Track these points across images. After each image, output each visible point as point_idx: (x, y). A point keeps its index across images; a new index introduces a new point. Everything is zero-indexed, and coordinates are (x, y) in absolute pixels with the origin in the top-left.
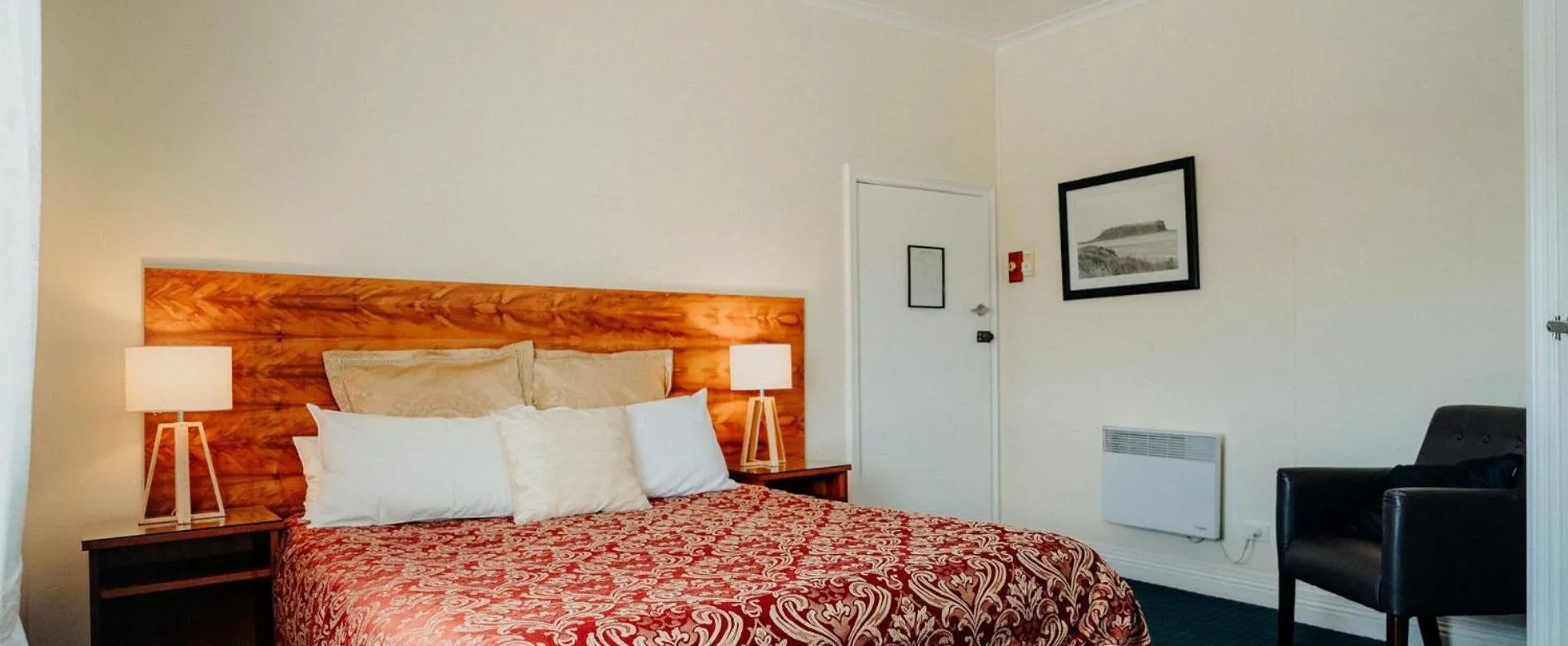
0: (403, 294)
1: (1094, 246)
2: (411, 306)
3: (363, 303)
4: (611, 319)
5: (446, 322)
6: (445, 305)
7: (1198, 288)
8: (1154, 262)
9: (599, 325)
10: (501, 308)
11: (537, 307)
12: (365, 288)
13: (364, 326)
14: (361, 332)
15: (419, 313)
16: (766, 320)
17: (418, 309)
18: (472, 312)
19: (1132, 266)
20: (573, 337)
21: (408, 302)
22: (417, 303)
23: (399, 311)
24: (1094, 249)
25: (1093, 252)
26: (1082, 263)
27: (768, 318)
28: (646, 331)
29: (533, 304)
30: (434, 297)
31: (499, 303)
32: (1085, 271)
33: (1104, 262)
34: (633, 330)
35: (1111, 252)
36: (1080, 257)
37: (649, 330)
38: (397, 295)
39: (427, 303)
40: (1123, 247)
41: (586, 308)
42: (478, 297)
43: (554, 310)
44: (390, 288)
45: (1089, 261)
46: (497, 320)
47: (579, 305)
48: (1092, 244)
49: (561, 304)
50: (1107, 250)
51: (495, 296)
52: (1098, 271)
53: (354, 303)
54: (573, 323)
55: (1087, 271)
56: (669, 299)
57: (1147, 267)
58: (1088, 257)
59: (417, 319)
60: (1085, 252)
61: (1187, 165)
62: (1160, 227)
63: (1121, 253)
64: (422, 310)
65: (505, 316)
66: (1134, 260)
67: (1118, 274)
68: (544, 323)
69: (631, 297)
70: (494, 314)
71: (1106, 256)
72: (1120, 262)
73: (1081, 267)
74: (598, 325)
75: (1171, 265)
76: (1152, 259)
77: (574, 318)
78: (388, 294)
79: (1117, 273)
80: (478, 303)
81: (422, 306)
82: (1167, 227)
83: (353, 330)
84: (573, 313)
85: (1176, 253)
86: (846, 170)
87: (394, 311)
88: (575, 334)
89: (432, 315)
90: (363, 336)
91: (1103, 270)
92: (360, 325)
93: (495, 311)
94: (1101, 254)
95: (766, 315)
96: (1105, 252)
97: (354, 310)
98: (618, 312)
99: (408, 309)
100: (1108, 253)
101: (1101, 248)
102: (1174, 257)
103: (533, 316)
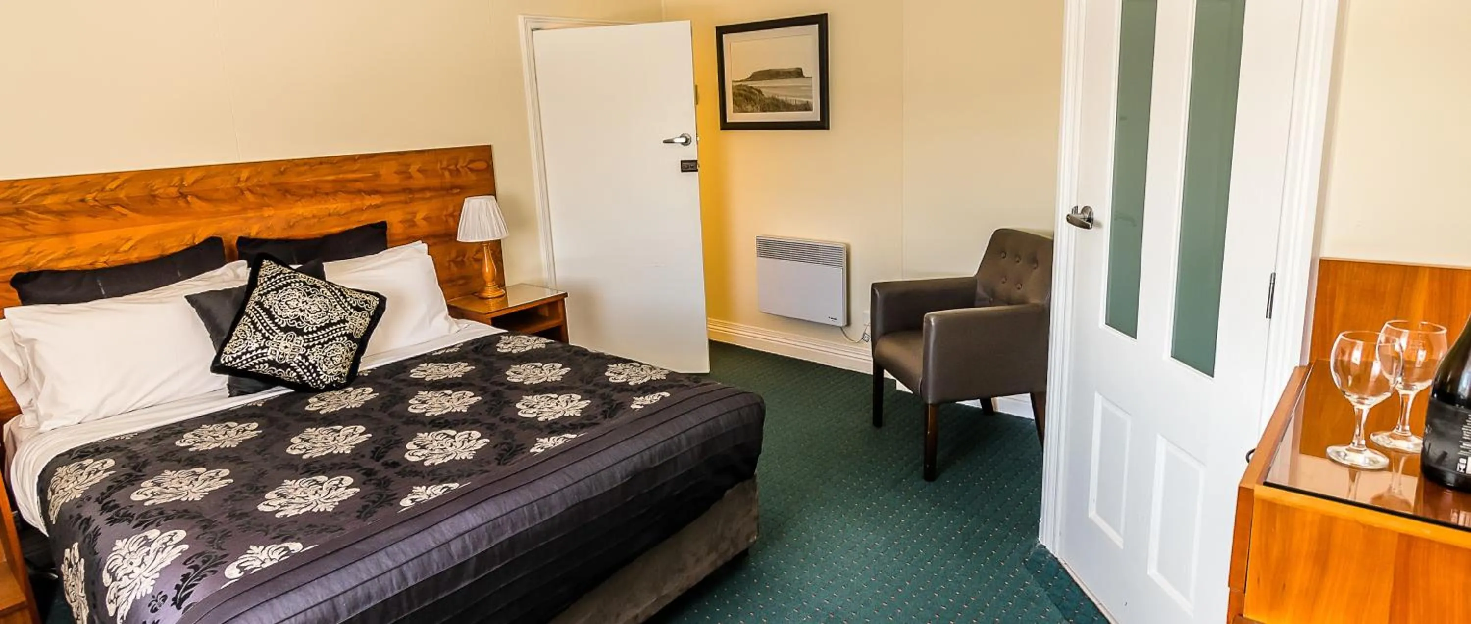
0: (70, 190)
1: (745, 86)
2: (83, 200)
3: (25, 204)
4: (303, 187)
5: (125, 211)
6: (122, 195)
7: (828, 128)
8: (793, 103)
9: (293, 194)
10: (184, 190)
11: (225, 184)
12: (25, 189)
13: (30, 227)
14: (29, 234)
15: (93, 206)
16: (457, 169)
17: (92, 203)
18: (153, 198)
19: (777, 105)
20: (265, 208)
21: (79, 197)
22: (89, 197)
23: (69, 207)
24: (745, 88)
25: (745, 90)
26: (735, 98)
27: (458, 167)
28: (340, 193)
29: (217, 182)
30: (108, 188)
31: (181, 186)
32: (739, 108)
33: (754, 100)
34: (327, 194)
35: (760, 92)
36: (734, 94)
37: (341, 191)
38: (63, 192)
39: (100, 196)
40: (768, 88)
41: (277, 180)
42: (158, 185)
43: (242, 185)
44: (54, 185)
45: (741, 98)
46: (181, 202)
47: (267, 177)
48: (743, 84)
49: (247, 179)
50: (756, 90)
51: (176, 180)
52: (749, 107)
53: (15, 206)
54: (264, 195)
55: (740, 106)
56: (359, 161)
57: (787, 107)
58: (741, 95)
59: (92, 212)
60: (738, 90)
61: (821, 21)
62: (798, 73)
63: (767, 93)
64: (96, 203)
65: (189, 198)
66: (778, 100)
67: (765, 111)
68: (233, 200)
69: (321, 163)
70: (178, 197)
71: (755, 94)
72: (767, 101)
73: (735, 102)
74: (290, 194)
75: (807, 107)
76: (793, 100)
77: (264, 191)
78: (53, 192)
79: (763, 110)
80: (157, 190)
81: (94, 199)
82: (804, 74)
83: (20, 232)
84: (261, 187)
85: (811, 97)
86: (521, 19)
87: (62, 208)
88: (268, 206)
89: (108, 206)
90: (34, 237)
91: (753, 106)
92: (27, 227)
93: (179, 194)
94: (752, 93)
95: (456, 165)
96: (753, 91)
97: (18, 212)
98: (309, 179)
99: (81, 204)
100: (756, 92)
101: (751, 87)
102: (809, 100)
103: (220, 195)
